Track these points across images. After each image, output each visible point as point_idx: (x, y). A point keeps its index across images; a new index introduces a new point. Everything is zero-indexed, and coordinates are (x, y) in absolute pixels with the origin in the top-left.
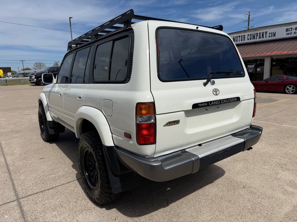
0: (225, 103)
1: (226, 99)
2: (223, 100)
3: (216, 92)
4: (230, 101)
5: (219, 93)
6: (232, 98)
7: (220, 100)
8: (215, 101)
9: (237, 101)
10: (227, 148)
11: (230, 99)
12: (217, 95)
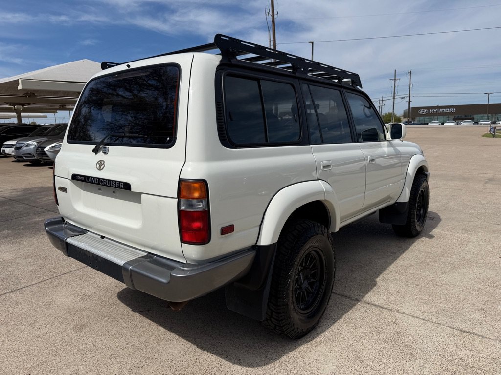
0: (105, 185)
1: (107, 180)
2: (103, 179)
3: (101, 165)
4: (112, 184)
5: (103, 168)
6: (116, 181)
7: (99, 179)
8: (94, 178)
9: (124, 189)
10: (98, 256)
11: (112, 181)
12: (100, 169)
